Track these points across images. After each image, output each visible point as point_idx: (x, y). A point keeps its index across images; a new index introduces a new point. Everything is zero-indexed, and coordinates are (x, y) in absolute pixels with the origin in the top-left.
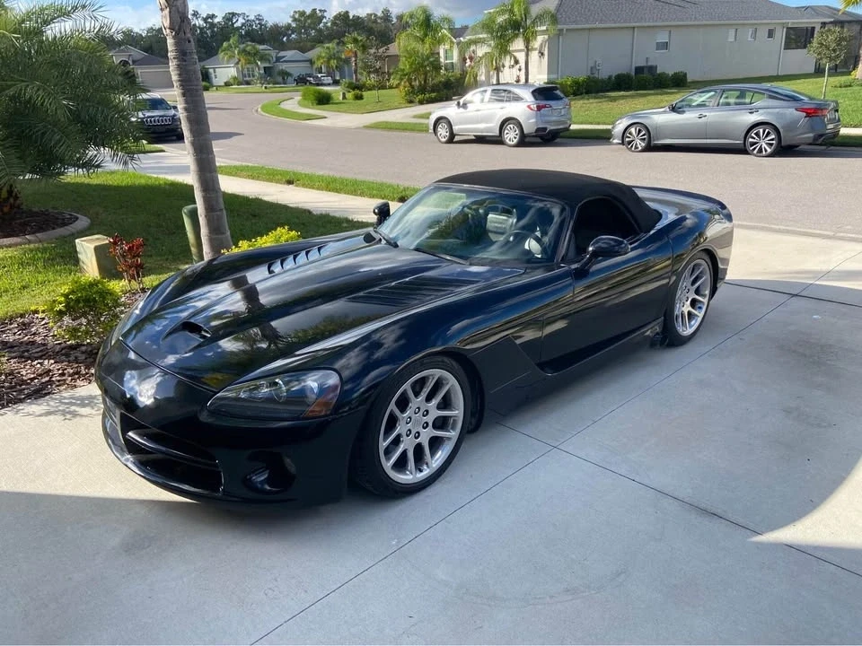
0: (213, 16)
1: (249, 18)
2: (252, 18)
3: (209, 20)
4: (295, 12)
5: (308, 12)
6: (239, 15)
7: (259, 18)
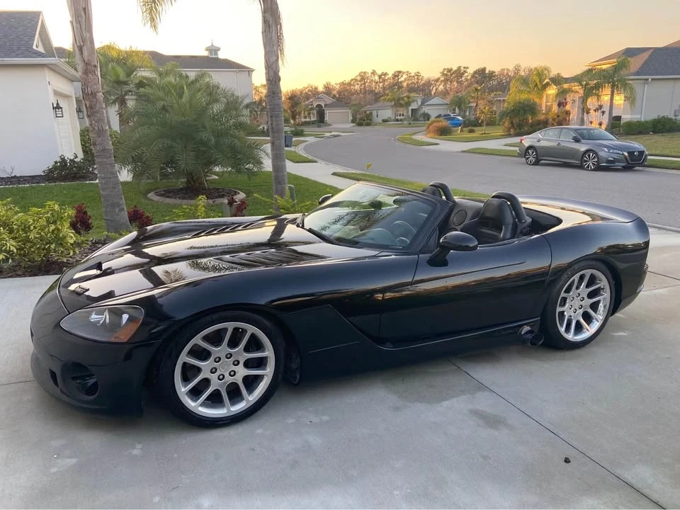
0: (386, 74)
1: (411, 75)
2: (413, 74)
3: (383, 77)
4: (445, 69)
5: (455, 68)
6: (404, 73)
7: (418, 74)
